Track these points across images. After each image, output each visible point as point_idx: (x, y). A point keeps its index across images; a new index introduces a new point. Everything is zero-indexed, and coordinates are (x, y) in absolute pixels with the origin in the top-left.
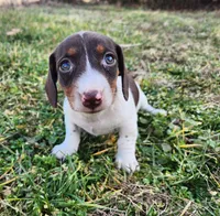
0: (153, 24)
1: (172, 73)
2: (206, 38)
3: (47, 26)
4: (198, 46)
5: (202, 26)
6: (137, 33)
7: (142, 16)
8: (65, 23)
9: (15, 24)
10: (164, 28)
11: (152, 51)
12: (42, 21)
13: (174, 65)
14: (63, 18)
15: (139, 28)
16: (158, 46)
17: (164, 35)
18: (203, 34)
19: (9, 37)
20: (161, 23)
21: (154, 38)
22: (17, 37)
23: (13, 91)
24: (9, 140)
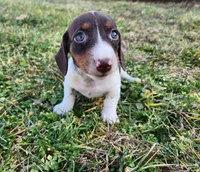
0: (133, 12)
1: (146, 51)
2: (173, 24)
3: (48, 13)
4: (167, 30)
5: (171, 15)
6: (120, 19)
7: (125, 6)
8: (63, 10)
9: (23, 11)
10: (141, 15)
11: (132, 34)
12: (44, 8)
13: (147, 44)
14: (62, 6)
15: (122, 15)
16: (136, 29)
17: (141, 21)
18: (172, 21)
19: (18, 21)
20: (139, 12)
21: (133, 23)
22: (25, 22)
23: (22, 64)
24: (19, 101)
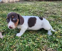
0: (47, 5)
1: (53, 17)
2: (60, 7)
3: (22, 7)
6: (43, 7)
7: (44, 3)
8: (26, 6)
9: (14, 7)
10: (49, 6)
13: (53, 15)
14: (25, 4)
16: (49, 10)
21: (47, 8)
22: (15, 10)
